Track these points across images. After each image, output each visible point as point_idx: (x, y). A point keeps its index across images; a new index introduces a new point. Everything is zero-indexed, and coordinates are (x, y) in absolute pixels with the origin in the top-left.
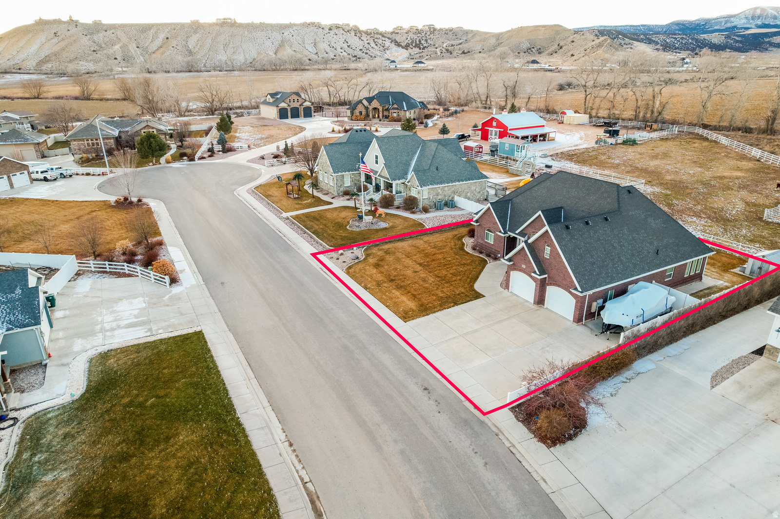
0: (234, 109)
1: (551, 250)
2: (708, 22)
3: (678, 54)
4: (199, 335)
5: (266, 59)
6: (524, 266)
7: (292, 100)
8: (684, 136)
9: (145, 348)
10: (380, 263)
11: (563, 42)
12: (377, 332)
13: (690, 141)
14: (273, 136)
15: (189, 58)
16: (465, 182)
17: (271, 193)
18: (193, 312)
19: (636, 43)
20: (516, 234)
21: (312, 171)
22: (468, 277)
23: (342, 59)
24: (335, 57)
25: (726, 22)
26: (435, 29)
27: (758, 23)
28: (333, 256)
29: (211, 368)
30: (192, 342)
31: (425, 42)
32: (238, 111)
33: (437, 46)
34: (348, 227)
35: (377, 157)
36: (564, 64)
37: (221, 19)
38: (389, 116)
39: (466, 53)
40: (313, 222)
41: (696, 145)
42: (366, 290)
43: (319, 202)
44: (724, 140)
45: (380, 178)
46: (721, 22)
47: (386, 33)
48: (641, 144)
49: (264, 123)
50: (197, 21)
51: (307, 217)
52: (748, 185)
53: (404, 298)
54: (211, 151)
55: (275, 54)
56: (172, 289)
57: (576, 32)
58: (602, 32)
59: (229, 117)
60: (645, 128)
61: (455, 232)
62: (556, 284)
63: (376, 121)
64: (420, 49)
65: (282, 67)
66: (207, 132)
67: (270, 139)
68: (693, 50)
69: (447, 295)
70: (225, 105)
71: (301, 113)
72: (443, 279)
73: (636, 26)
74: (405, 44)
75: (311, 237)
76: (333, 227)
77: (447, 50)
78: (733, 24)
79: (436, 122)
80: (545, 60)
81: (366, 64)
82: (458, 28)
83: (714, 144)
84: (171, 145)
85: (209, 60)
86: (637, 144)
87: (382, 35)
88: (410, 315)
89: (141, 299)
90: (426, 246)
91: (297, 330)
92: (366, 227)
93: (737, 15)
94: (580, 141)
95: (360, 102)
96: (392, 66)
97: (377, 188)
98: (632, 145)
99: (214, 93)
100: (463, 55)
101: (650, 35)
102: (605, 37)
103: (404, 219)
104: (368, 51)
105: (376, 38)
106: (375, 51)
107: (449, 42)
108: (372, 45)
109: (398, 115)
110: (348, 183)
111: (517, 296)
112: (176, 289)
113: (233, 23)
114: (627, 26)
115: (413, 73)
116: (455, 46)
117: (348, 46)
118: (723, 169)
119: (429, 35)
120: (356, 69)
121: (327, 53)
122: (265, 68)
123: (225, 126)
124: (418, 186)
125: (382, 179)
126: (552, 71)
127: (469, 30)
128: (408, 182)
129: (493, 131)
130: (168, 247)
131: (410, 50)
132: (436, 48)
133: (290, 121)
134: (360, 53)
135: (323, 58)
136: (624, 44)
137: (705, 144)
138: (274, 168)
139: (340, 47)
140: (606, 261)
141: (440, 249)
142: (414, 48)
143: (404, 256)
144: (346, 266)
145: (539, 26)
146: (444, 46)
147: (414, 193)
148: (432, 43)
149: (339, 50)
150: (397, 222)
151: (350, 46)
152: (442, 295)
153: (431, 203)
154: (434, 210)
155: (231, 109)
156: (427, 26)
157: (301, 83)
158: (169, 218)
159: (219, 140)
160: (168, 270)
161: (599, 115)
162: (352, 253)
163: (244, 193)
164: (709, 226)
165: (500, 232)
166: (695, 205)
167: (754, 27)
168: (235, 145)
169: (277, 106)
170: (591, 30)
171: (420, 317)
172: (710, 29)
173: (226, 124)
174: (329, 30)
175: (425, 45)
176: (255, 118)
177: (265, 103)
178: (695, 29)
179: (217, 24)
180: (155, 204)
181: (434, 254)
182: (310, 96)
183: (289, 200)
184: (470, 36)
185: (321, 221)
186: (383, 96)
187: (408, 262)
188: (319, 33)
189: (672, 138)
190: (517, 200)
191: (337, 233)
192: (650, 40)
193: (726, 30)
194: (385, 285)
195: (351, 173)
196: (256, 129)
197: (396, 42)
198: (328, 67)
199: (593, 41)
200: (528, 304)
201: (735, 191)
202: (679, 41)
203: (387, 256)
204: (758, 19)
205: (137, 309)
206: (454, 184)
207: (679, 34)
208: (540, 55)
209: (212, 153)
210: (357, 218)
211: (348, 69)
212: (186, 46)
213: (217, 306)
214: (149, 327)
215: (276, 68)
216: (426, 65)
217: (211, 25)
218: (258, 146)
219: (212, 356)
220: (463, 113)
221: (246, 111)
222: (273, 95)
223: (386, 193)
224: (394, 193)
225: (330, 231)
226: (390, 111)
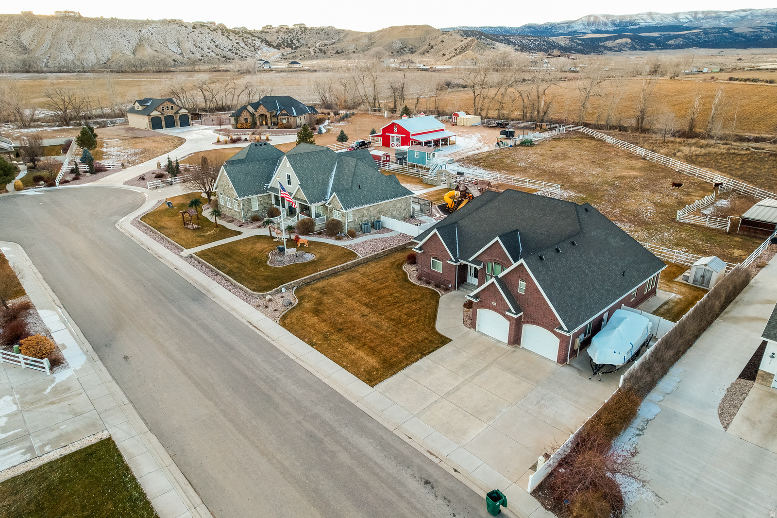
0: (93, 118)
1: (527, 286)
2: (553, 26)
3: (535, 55)
4: (108, 444)
5: (123, 59)
6: (494, 304)
7: (165, 108)
8: (572, 136)
9: (26, 483)
10: (320, 308)
11: (433, 42)
12: (343, 406)
13: (580, 141)
14: (149, 150)
15: (25, 56)
16: (390, 200)
17: (162, 224)
18: (92, 408)
19: (497, 44)
20: (469, 262)
21: (209, 194)
22: (425, 317)
23: (210, 60)
24: (202, 58)
25: (568, 27)
26: (306, 29)
27: (593, 29)
28: (260, 303)
29: (137, 499)
30: (100, 459)
31: (297, 42)
32: (99, 120)
33: (309, 45)
34: (268, 263)
35: (289, 177)
36: (437, 64)
37: (61, 12)
38: (278, 122)
39: (340, 53)
40: (224, 259)
41: (587, 144)
42: (312, 346)
43: (225, 232)
44: (609, 140)
45: (295, 201)
46: (564, 27)
47: (255, 33)
48: (538, 145)
49: (134, 135)
50: (30, 13)
51: (215, 253)
52: (647, 185)
53: (361, 353)
54: (75, 172)
55: (133, 54)
56: (55, 375)
57: (445, 32)
58: (467, 33)
59: (92, 129)
60: (536, 128)
61: (392, 260)
62: (535, 322)
63: (265, 128)
64: (292, 49)
65: (143, 69)
66: (65, 148)
67: (146, 155)
68: (546, 51)
69: (410, 343)
70: (82, 114)
71: (177, 122)
72: (397, 321)
73: (494, 28)
74: (276, 43)
75: (227, 280)
76: (250, 264)
77: (320, 50)
78: (574, 29)
79: (329, 127)
80: (418, 60)
81: (237, 65)
82: (329, 27)
83: (601, 143)
84: (19, 166)
85: (51, 59)
86: (534, 145)
87: (252, 34)
88: (375, 377)
89: (8, 398)
90: (365, 280)
91: (242, 418)
92: (290, 261)
93: (576, 21)
94: (479, 145)
95: (244, 108)
96: (266, 67)
97: (292, 212)
98: (530, 146)
99: (67, 99)
100: (337, 55)
101: (508, 36)
102: (472, 38)
103: (331, 248)
104: (237, 51)
105: (245, 38)
106: (246, 51)
107: (321, 42)
108: (241, 45)
109: (288, 122)
110: (256, 207)
111: (486, 335)
112: (61, 376)
113: (77, 18)
114: (486, 27)
115: (290, 74)
116: (328, 46)
117: (216, 46)
118: (620, 169)
119: (300, 35)
120: (227, 71)
121: (193, 53)
122: (123, 69)
123: (88, 140)
124: (341, 209)
125: (297, 201)
126: (427, 70)
127: (341, 30)
128: (329, 204)
129: (395, 137)
130: (38, 311)
131: (282, 50)
132: (309, 48)
133: (165, 131)
134: (229, 53)
135: (189, 58)
136: (487, 44)
137: (594, 143)
138: (159, 191)
139: (207, 47)
140: (582, 292)
141: (381, 283)
142: (286, 48)
143: (344, 296)
144: (278, 315)
145: (409, 26)
146: (317, 45)
147: (336, 216)
148: (304, 43)
149: (206, 49)
150: (325, 251)
151: (218, 45)
152: (403, 344)
153: (356, 226)
154: (360, 233)
155: (89, 118)
156: (298, 25)
157: (172, 88)
158: (33, 267)
159: (83, 158)
160: (45, 348)
161: (489, 115)
162: (282, 297)
163: (127, 224)
164: (635, 231)
165: (451, 260)
166: (613, 209)
167: (590, 32)
168: (105, 163)
169: (149, 115)
170: (457, 31)
171: (387, 377)
172: (556, 33)
173: (89, 139)
174: (193, 28)
175: (297, 45)
176: (122, 129)
177: (133, 111)
178: (543, 32)
179: (56, 18)
180: (9, 249)
181: (378, 290)
182: (183, 102)
183: (188, 232)
184: (342, 35)
185: (234, 257)
186: (268, 101)
187: (351, 303)
188: (182, 32)
189: (563, 137)
190: (462, 223)
191: (258, 273)
192: (509, 40)
193: (569, 34)
194: (334, 337)
195: (259, 195)
196: (127, 142)
197: (266, 42)
198: (196, 68)
199: (461, 41)
200: (501, 345)
201: (640, 191)
202: (532, 42)
203: (325, 298)
204: (593, 25)
205: (5, 416)
206: (379, 203)
207: (532, 36)
208: (412, 55)
209: (77, 175)
210: (277, 251)
211: (218, 71)
212: (19, 42)
213: (125, 393)
214: (28, 444)
215: (136, 69)
216: (301, 66)
217: (48, 18)
218: (133, 163)
219: (133, 479)
220: (354, 117)
221: (109, 121)
222: (142, 102)
223: (303, 217)
224: (313, 216)
225: (248, 270)
226: (279, 117)
